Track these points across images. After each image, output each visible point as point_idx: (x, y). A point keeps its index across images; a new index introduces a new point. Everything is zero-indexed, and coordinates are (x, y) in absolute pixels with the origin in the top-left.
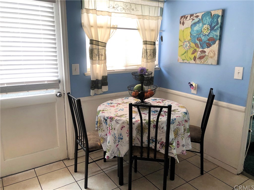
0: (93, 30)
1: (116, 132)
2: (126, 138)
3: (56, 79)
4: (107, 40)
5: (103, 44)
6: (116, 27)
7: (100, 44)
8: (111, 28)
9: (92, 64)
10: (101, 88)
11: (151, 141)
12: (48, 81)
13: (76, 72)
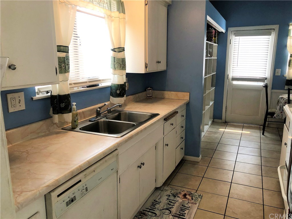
3: (264, 76)
9: (289, 69)
12: (259, 77)
13: (278, 74)
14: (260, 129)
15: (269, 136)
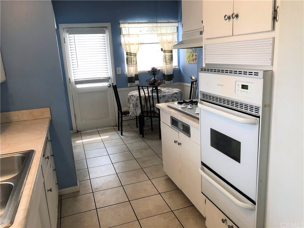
0: (127, 46)
1: (134, 102)
2: (139, 105)
3: (107, 76)
4: (137, 52)
5: (134, 55)
6: (143, 43)
7: (132, 54)
8: (139, 44)
9: (128, 67)
10: (135, 82)
11: (152, 106)
12: (103, 78)
13: (119, 72)
14: (115, 130)
15: (128, 135)
